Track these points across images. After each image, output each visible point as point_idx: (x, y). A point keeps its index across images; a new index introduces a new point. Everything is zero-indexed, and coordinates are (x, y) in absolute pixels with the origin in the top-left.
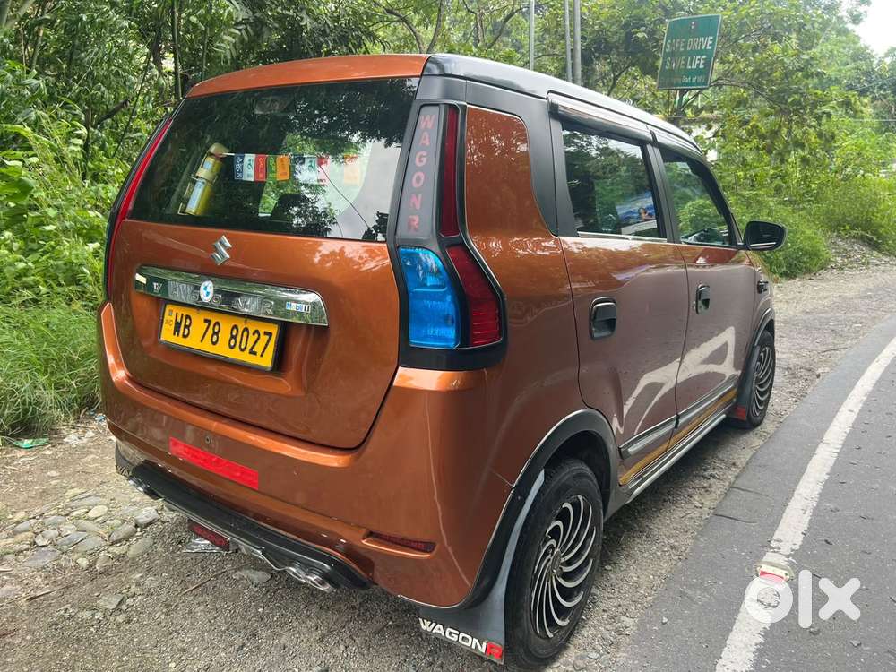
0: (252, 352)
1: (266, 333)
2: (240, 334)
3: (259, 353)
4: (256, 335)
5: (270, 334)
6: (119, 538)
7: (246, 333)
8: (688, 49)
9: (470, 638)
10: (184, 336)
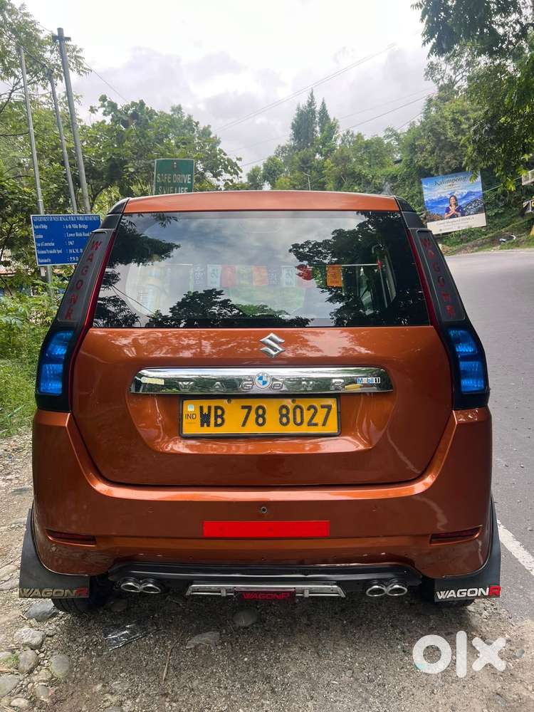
0: (310, 424)
1: (323, 407)
2: (291, 411)
3: (320, 423)
4: (312, 410)
5: (329, 408)
6: (31, 666)
7: (298, 411)
8: (174, 182)
9: (476, 590)
10: (216, 425)
